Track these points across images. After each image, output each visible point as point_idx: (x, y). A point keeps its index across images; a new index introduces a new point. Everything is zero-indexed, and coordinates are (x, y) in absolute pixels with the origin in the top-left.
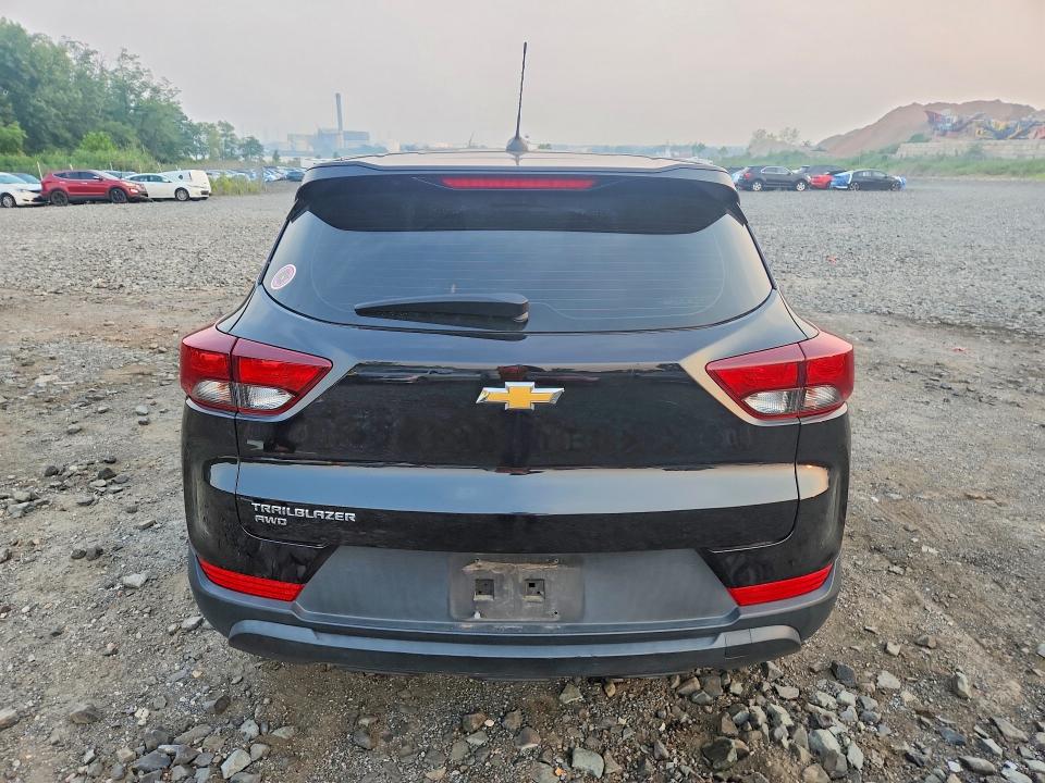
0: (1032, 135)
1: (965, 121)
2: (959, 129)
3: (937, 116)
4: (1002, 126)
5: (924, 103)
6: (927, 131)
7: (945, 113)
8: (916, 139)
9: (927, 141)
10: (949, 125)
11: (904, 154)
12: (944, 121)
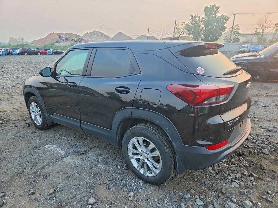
0: (82, 42)
1: (67, 38)
2: (66, 39)
3: (61, 36)
4: (76, 39)
5: (56, 33)
6: (59, 40)
7: (62, 35)
8: (57, 42)
9: (60, 42)
10: (64, 39)
11: (56, 45)
12: (63, 38)
